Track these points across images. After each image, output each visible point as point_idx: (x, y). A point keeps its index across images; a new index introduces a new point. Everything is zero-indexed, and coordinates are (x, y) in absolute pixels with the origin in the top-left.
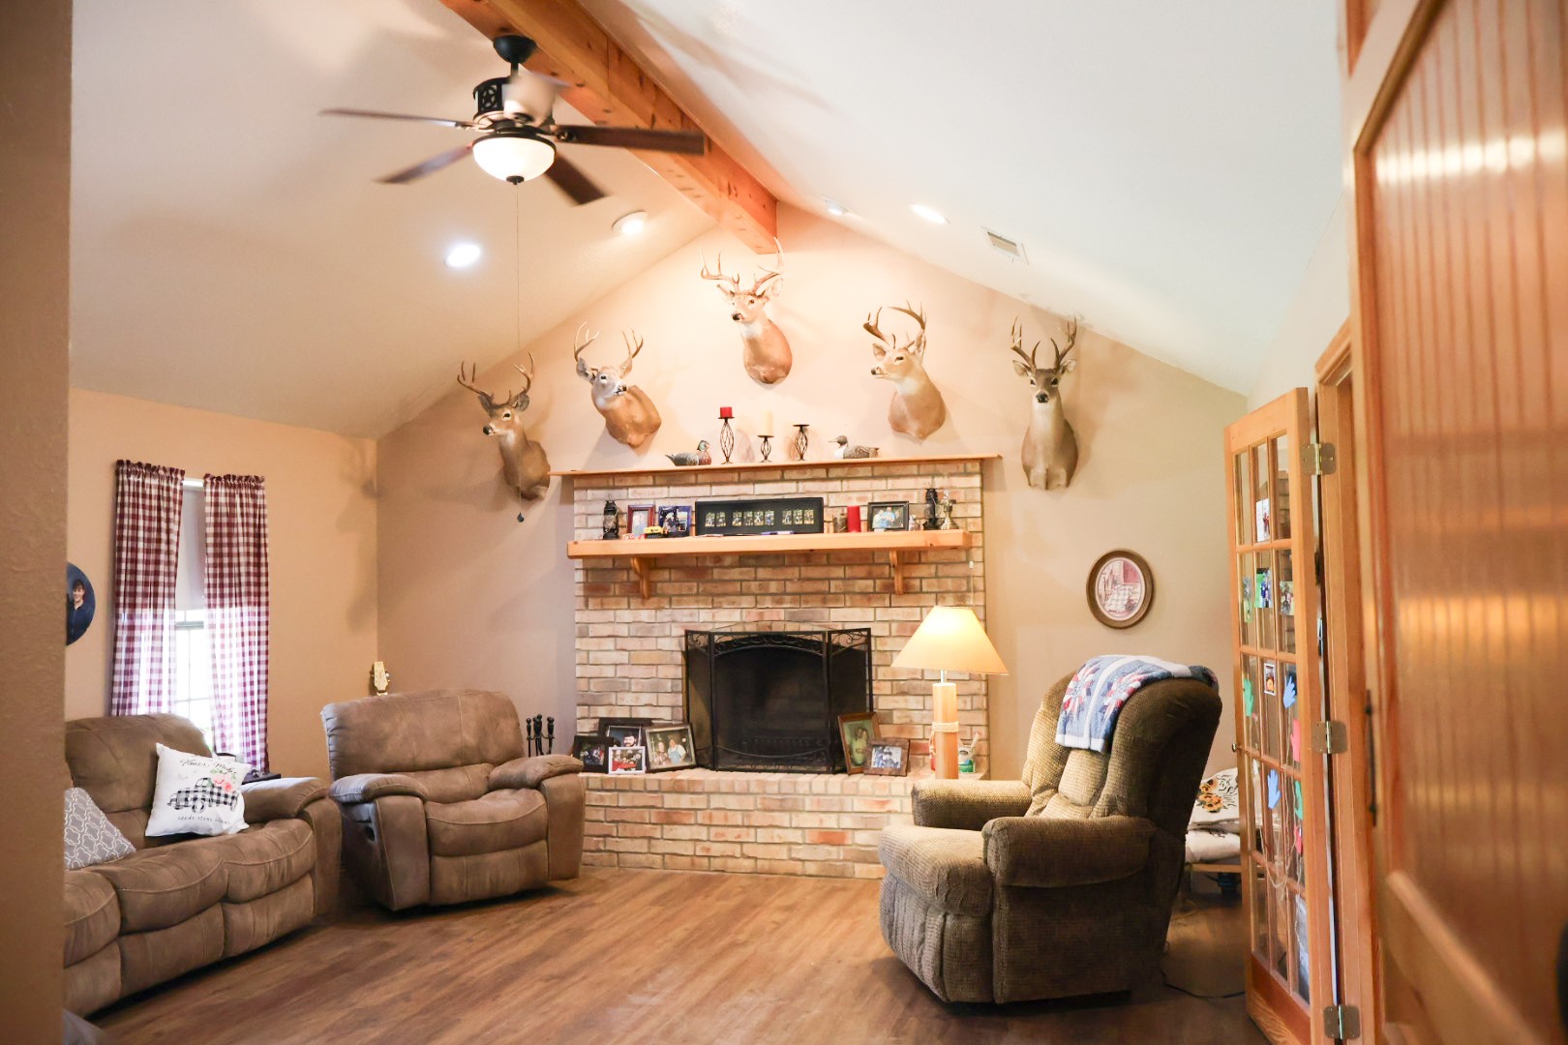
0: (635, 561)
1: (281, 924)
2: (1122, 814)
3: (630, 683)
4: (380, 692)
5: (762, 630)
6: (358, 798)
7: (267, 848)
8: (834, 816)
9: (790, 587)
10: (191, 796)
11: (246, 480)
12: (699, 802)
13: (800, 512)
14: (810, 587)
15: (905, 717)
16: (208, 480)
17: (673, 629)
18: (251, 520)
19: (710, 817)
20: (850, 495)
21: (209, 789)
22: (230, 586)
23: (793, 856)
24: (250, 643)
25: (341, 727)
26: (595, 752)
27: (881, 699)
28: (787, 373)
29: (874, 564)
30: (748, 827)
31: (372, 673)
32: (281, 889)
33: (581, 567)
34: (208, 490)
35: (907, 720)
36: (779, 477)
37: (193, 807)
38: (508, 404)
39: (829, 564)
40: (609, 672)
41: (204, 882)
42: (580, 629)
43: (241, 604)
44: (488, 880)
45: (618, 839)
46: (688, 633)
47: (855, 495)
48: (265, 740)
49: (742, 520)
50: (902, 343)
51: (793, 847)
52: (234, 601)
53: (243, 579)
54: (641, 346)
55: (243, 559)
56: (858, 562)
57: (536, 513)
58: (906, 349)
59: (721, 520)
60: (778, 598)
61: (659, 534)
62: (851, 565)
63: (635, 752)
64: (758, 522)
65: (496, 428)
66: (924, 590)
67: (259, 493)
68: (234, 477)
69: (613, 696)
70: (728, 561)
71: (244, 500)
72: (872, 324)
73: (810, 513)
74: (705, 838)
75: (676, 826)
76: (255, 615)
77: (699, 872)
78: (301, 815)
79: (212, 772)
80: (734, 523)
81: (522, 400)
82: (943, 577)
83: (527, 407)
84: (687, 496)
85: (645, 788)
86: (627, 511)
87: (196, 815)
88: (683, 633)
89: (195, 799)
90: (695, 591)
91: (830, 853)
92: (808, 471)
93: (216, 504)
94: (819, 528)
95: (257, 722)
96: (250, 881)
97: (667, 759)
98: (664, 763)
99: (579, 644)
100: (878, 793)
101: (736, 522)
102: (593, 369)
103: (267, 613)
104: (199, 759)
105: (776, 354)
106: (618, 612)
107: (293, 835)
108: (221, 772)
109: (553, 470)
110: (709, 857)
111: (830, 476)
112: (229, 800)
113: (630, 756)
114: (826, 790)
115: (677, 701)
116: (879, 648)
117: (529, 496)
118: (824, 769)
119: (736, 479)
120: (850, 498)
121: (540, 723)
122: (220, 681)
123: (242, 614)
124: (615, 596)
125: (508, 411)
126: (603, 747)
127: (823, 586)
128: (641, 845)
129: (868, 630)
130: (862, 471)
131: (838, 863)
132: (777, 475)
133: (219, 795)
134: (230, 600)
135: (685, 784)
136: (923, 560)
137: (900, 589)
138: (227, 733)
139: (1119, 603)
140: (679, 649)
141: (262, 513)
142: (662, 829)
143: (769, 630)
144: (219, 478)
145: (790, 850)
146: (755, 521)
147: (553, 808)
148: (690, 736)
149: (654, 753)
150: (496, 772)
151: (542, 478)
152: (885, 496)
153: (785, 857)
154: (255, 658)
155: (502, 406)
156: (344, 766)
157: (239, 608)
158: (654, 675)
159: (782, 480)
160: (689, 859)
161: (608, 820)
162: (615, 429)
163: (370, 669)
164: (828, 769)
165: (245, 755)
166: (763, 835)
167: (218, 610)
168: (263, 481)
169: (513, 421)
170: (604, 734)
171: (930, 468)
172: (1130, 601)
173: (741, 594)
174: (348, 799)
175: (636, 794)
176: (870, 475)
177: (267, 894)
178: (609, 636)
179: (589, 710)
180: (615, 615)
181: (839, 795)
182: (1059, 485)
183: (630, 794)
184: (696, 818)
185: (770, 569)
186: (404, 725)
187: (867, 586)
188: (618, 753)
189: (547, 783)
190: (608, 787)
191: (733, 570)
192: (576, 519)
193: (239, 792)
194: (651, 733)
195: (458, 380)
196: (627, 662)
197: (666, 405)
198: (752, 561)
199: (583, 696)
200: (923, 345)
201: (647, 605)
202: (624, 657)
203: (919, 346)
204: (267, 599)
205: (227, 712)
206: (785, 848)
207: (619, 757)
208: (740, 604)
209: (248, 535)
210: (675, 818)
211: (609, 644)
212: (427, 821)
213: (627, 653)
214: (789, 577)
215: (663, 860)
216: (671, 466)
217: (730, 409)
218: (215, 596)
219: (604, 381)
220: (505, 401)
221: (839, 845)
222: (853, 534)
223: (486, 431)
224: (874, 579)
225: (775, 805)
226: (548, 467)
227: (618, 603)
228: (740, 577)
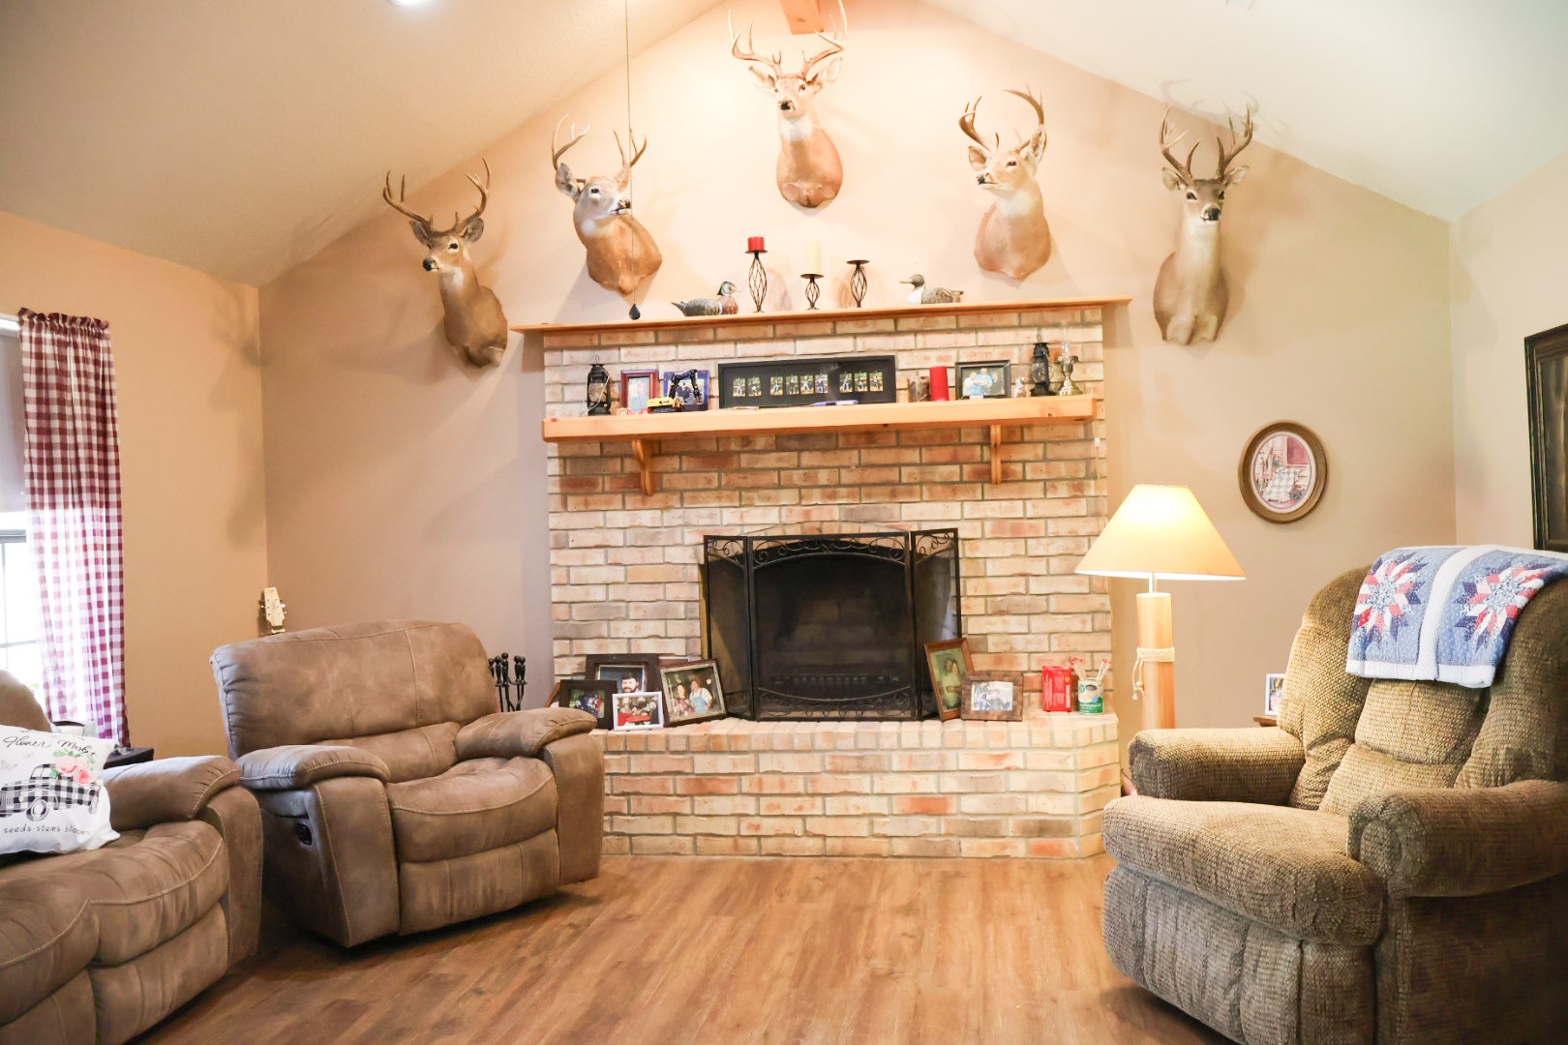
0: (639, 444)
1: (183, 987)
2: (1542, 778)
3: (627, 608)
4: (276, 628)
5: (808, 533)
6: (284, 783)
7: (157, 870)
8: (932, 777)
9: (847, 477)
10: (24, 794)
11: (82, 324)
12: (744, 763)
13: (864, 376)
14: (873, 476)
15: (1003, 643)
16: (25, 318)
17: (686, 534)
18: (92, 383)
19: (760, 783)
20: (927, 353)
21: (52, 782)
22: (65, 476)
23: (876, 831)
24: (97, 561)
25: (243, 680)
26: (591, 701)
27: (971, 620)
28: (836, 193)
29: (961, 444)
30: (813, 795)
31: (262, 602)
32: (179, 934)
33: (556, 455)
34: (26, 334)
35: (1006, 648)
36: (829, 332)
37: (29, 812)
38: (453, 231)
39: (899, 446)
40: (598, 594)
41: (61, 942)
42: (556, 538)
43: (81, 504)
44: (480, 893)
45: (629, 818)
46: (709, 540)
47: (933, 354)
48: (123, 698)
49: (784, 387)
50: (1010, 143)
51: (876, 819)
52: (70, 500)
53: (83, 468)
54: (642, 152)
55: (81, 439)
56: (938, 441)
57: (491, 381)
58: (1018, 151)
59: (754, 388)
60: (830, 491)
61: (670, 406)
62: (929, 446)
63: (648, 700)
64: (806, 390)
65: (440, 263)
66: (1028, 477)
67: (102, 344)
68: (65, 317)
69: (605, 625)
70: (760, 443)
71: (81, 352)
72: (968, 120)
73: (877, 377)
74: (753, 813)
75: (712, 798)
76: (101, 521)
77: (746, 858)
78: (203, 814)
79: (56, 754)
80: (772, 391)
81: (473, 227)
82: (1053, 460)
83: (480, 235)
84: (707, 356)
85: (667, 748)
86: (619, 378)
87: (33, 825)
88: (702, 540)
89: (31, 799)
90: (715, 483)
91: (927, 827)
92: (870, 322)
93: (39, 356)
94: (889, 395)
95: (110, 674)
96: (134, 930)
97: (689, 708)
98: (686, 713)
99: (554, 557)
100: (992, 744)
101: (776, 390)
102: (578, 181)
103: (119, 519)
104: (34, 735)
105: (824, 164)
106: (608, 514)
107: (195, 847)
108: (71, 754)
109: (512, 323)
110: (759, 837)
111: (900, 328)
112: (86, 797)
113: (641, 706)
114: (921, 743)
115: (692, 630)
116: (968, 554)
117: (477, 360)
118: (908, 714)
119: (771, 334)
120: (927, 358)
121: (506, 665)
122: (53, 617)
123: (83, 519)
124: (604, 492)
125: (454, 240)
126: (602, 694)
127: (892, 475)
128: (664, 825)
129: (955, 531)
130: (943, 322)
131: (938, 839)
132: (828, 327)
133: (70, 790)
134: (65, 498)
135: (725, 741)
136: (1027, 438)
137: (999, 476)
138: (67, 691)
139: (1282, 490)
140: (694, 561)
141: (107, 373)
142: (693, 801)
143: (817, 533)
144: (41, 317)
145: (872, 823)
146: (802, 389)
147: (564, 784)
148: (717, 676)
149: (673, 700)
150: (468, 734)
151: (498, 335)
152: (975, 355)
153: (865, 833)
154: (105, 583)
155: (445, 234)
156: (250, 734)
157: (78, 510)
158: (661, 597)
159: (834, 334)
160: (730, 841)
161: (615, 792)
162: (601, 267)
163: (259, 598)
164: (913, 714)
165: (96, 721)
166: (833, 806)
167: (47, 513)
168: (107, 327)
169: (461, 254)
170: (594, 676)
171: (1035, 317)
172: (1295, 486)
173: (779, 487)
174: (267, 784)
175: (657, 756)
176: (954, 326)
177: (161, 944)
178: (597, 547)
179: (571, 644)
180: (605, 517)
181: (940, 749)
182: (1204, 339)
183: (646, 756)
184: (740, 787)
185: (818, 453)
186: (336, 672)
187: (952, 473)
188: (626, 701)
189: (551, 748)
190: (615, 748)
191: (767, 456)
192: (548, 390)
193: (100, 782)
194: (667, 674)
195: (384, 195)
196: (622, 580)
197: (667, 239)
198: (794, 444)
199: (562, 627)
200: (1041, 146)
201: (648, 506)
202: (618, 574)
203: (1035, 148)
204: (119, 498)
205: (66, 661)
206: (865, 821)
207: (627, 707)
208: (778, 499)
209: (88, 403)
210: (710, 786)
211: (598, 556)
212: (392, 812)
213: (623, 568)
214: (846, 463)
215: (695, 843)
216: (679, 317)
217: (762, 239)
218: (41, 491)
219: (596, 196)
220: (451, 227)
221: (939, 815)
222: (940, 403)
223: (427, 266)
224: (961, 464)
225: (852, 765)
226: (505, 321)
227: (608, 502)
228: (777, 465)
